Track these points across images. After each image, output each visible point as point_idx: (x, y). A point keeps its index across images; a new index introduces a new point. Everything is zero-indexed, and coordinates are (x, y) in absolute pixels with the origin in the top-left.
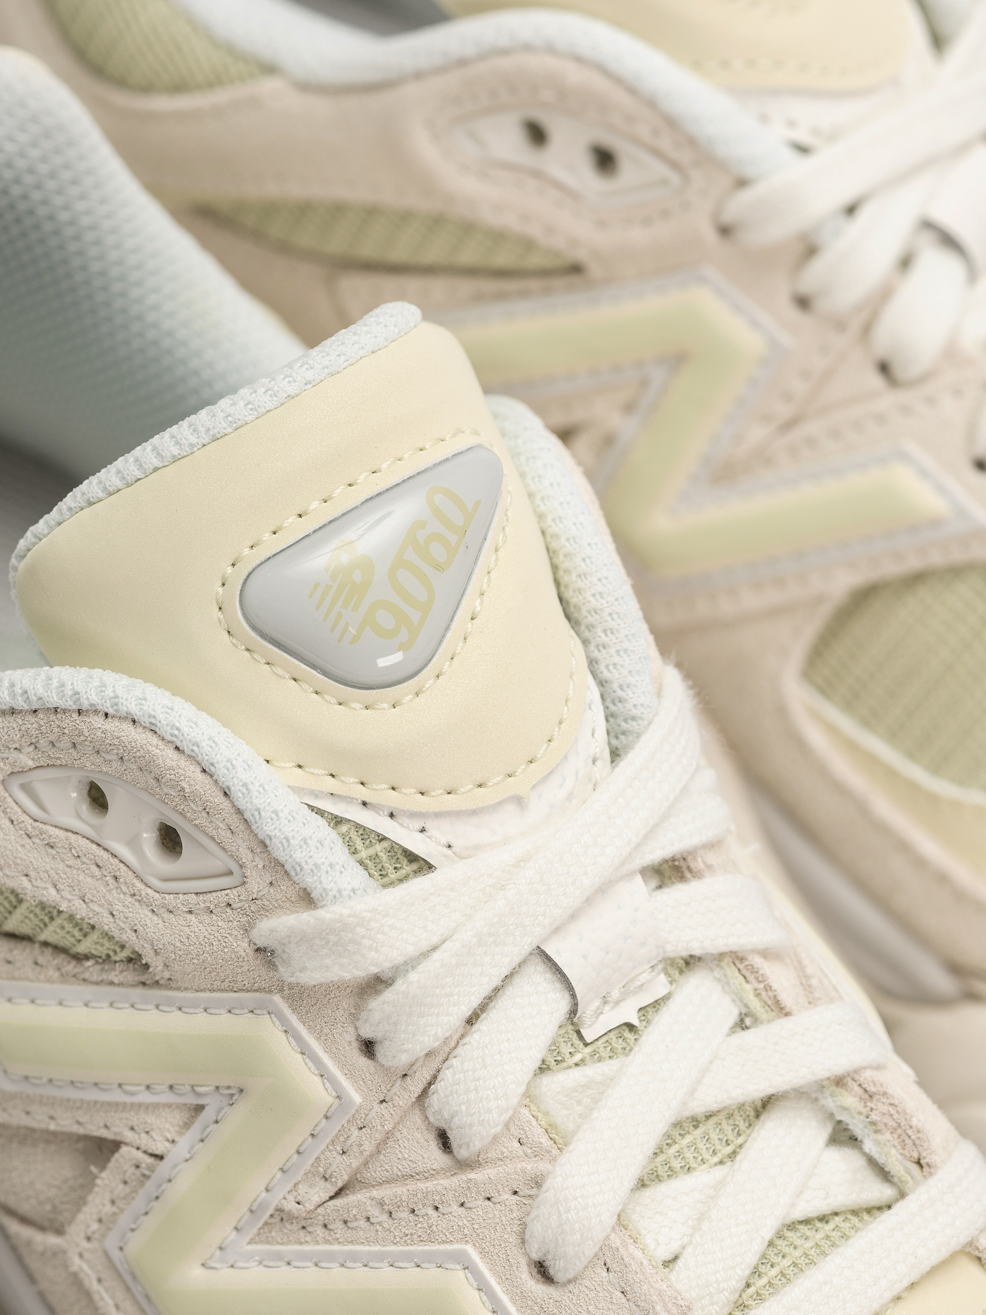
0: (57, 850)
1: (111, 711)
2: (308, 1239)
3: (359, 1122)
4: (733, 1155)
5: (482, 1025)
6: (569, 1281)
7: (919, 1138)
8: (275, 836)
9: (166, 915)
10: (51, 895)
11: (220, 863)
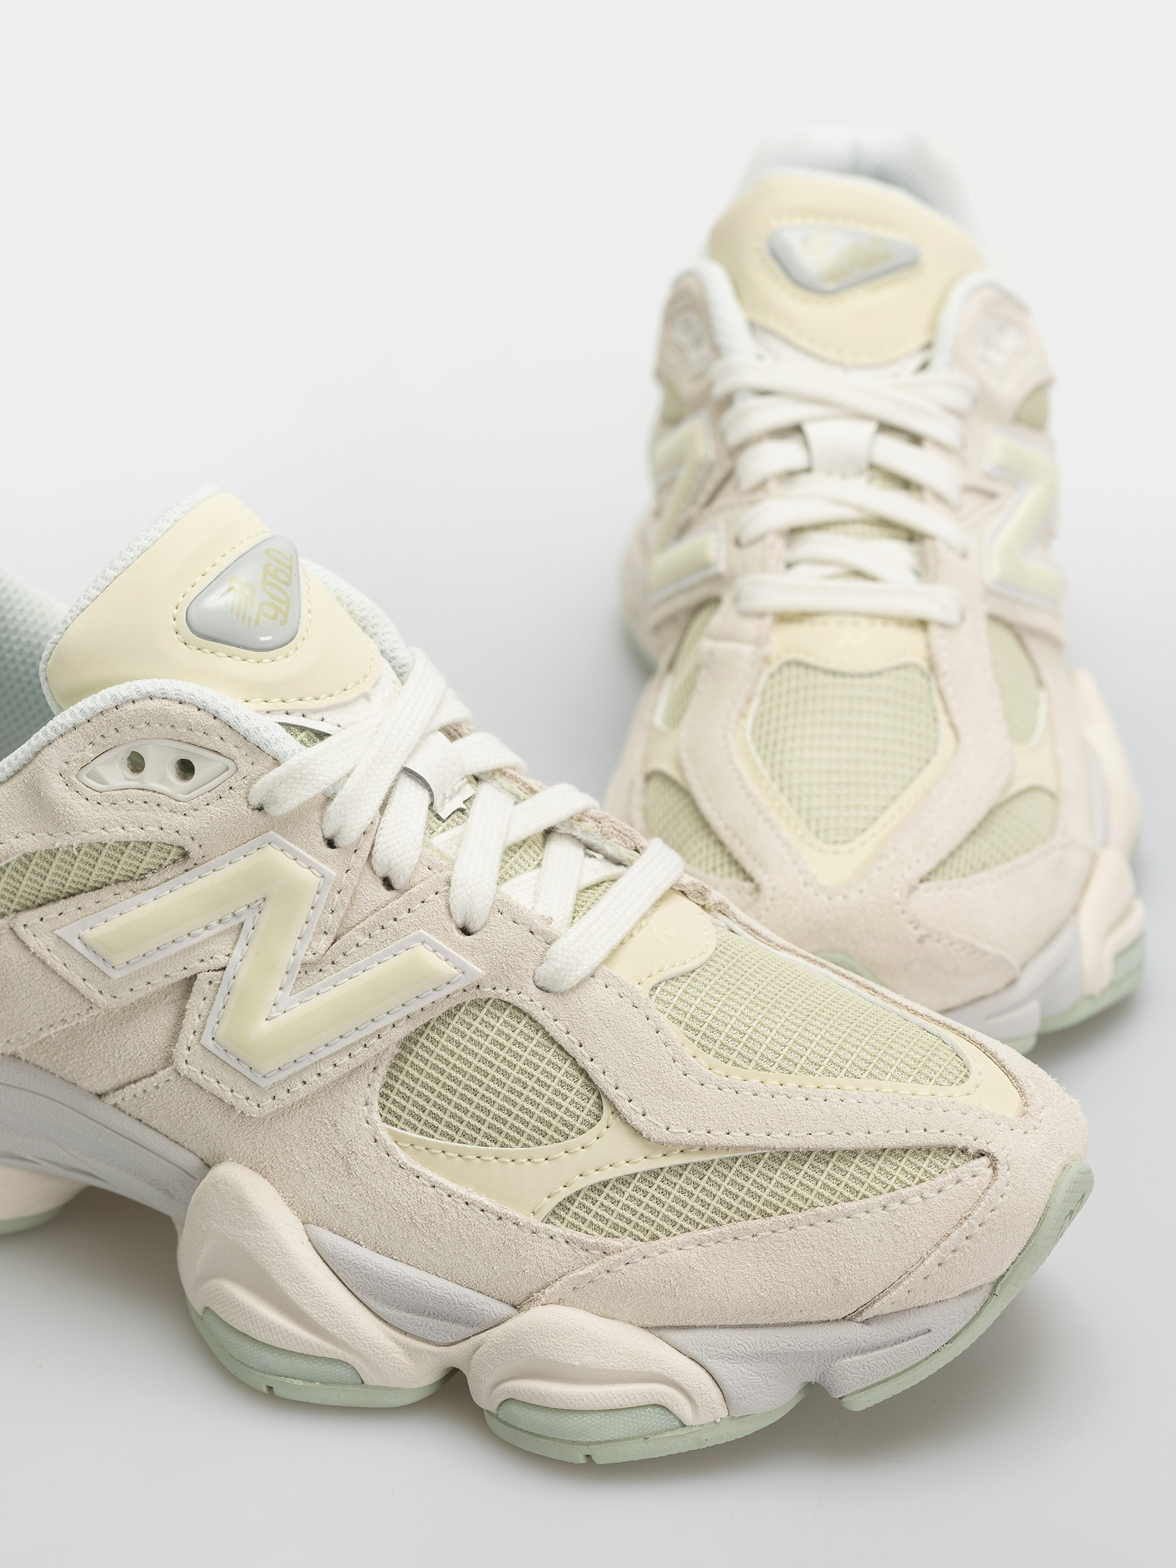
0: (119, 803)
1: (136, 696)
2: (325, 975)
3: (337, 888)
4: (539, 865)
5: (389, 809)
6: (483, 927)
7: (632, 835)
8: (250, 728)
9: (194, 813)
10: (122, 835)
11: (219, 764)
